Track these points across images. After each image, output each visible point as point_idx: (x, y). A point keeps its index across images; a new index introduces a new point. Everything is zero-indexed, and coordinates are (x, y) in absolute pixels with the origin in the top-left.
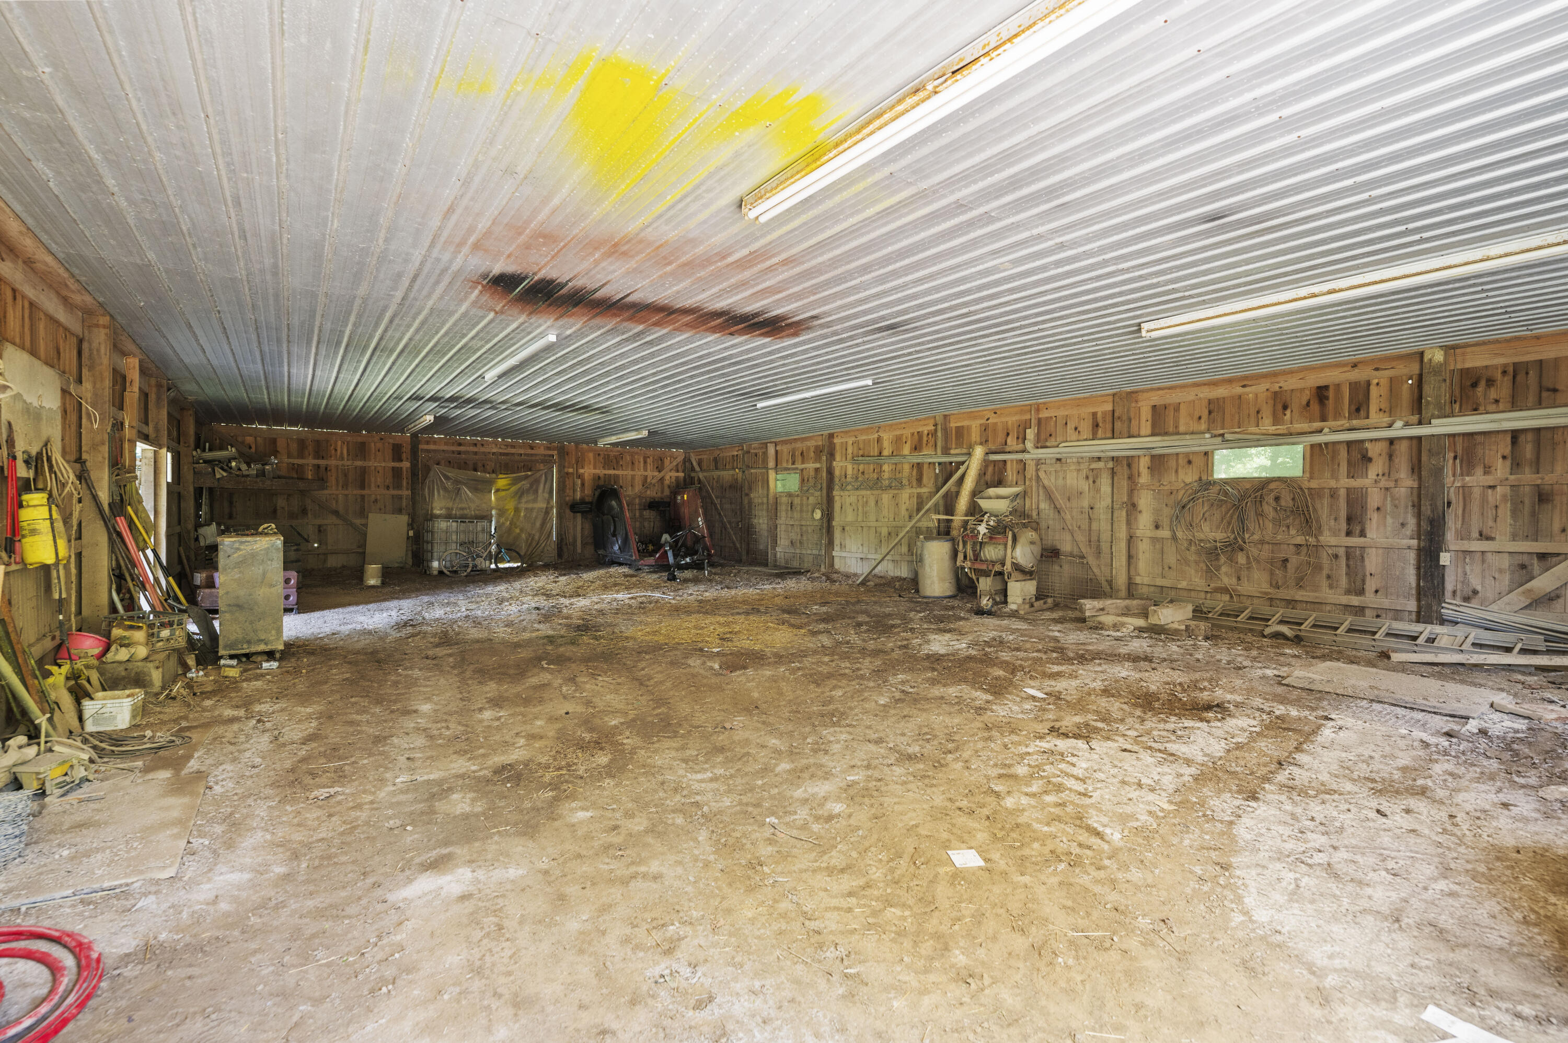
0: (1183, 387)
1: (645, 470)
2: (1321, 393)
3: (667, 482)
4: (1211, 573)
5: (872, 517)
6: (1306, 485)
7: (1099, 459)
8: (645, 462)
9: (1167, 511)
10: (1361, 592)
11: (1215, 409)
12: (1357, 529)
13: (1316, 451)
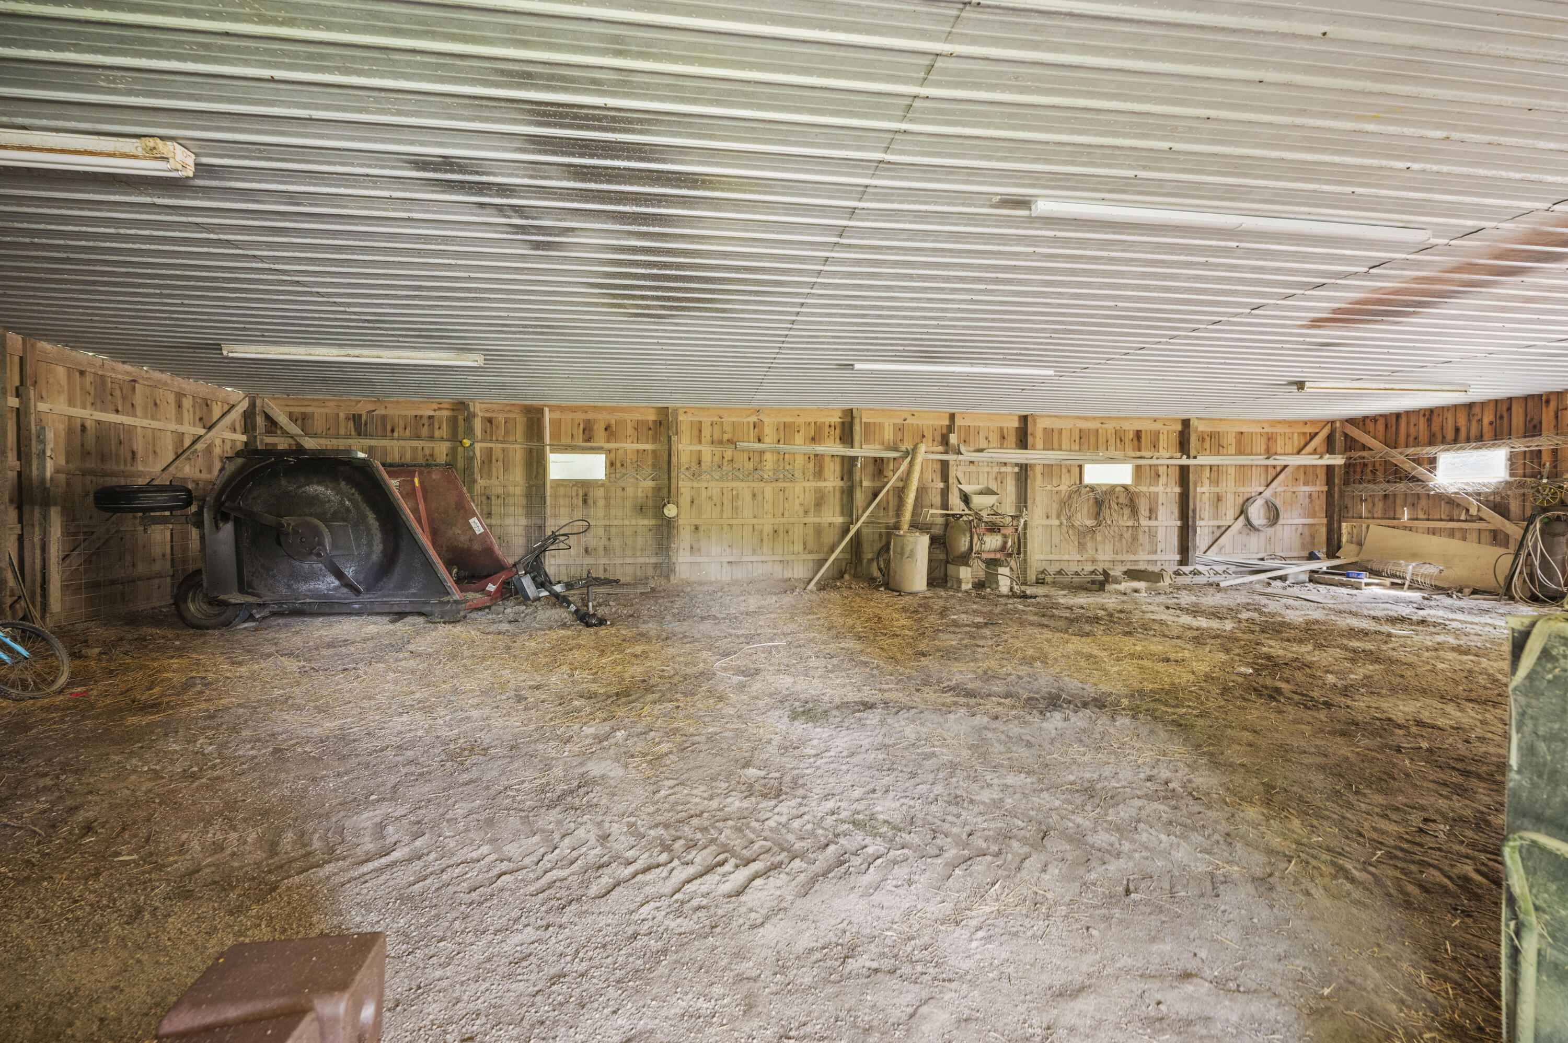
0: (1067, 417)
1: (180, 421)
2: (1138, 435)
3: (217, 451)
4: (1082, 546)
5: (747, 513)
6: (1133, 489)
7: (1005, 464)
8: (179, 406)
9: (1055, 506)
10: (1155, 552)
11: (1083, 435)
12: (1153, 516)
13: (1138, 469)
